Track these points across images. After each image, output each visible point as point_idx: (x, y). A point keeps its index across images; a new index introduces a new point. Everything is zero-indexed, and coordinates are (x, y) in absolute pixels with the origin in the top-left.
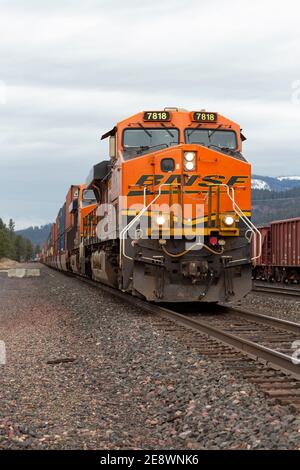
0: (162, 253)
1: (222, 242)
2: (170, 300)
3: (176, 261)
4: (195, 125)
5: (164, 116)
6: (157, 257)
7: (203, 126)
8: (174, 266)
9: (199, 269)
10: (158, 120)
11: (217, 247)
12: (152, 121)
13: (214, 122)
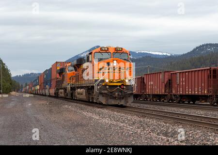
0: (108, 90)
1: (125, 87)
2: (110, 104)
3: (111, 93)
4: (116, 52)
5: (107, 49)
6: (106, 92)
7: (118, 52)
8: (111, 94)
9: (118, 95)
10: (105, 50)
11: (123, 88)
12: (103, 50)
13: (121, 51)
